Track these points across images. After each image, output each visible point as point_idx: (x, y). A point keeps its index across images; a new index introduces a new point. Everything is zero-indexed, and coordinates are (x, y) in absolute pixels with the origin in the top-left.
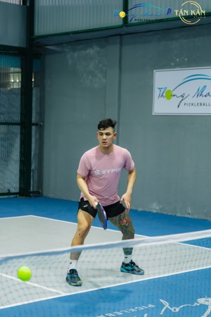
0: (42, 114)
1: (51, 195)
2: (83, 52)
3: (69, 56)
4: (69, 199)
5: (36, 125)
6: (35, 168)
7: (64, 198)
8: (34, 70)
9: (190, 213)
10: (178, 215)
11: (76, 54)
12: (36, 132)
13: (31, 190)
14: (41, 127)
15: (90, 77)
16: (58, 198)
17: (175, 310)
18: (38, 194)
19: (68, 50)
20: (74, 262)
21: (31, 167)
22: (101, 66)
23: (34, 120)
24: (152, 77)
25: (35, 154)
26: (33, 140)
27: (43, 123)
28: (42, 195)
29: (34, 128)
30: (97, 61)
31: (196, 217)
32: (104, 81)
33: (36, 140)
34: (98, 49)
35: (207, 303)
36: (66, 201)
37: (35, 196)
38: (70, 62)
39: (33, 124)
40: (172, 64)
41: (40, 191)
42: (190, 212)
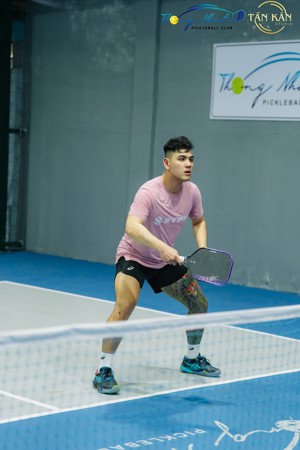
0: (25, 114)
1: (39, 249)
2: (96, 11)
3: (73, 17)
4: (68, 256)
5: (16, 131)
6: (14, 203)
7: (61, 254)
8: (13, 40)
9: (267, 282)
10: (249, 284)
11: (85, 14)
12: (16, 143)
13: (7, 240)
14: (24, 136)
15: (107, 55)
16: (51, 253)
17: (239, 438)
18: (18, 247)
19: (71, 7)
20: (108, 356)
21: (6, 202)
22: (125, 34)
23: (12, 123)
24: (210, 56)
25: (13, 180)
26: (11, 157)
27: (28, 128)
28: (24, 249)
29: (12, 137)
30: (119, 27)
31: (277, 288)
32: (131, 60)
33: (16, 158)
34: (122, 6)
35: (292, 429)
36: (64, 259)
37: (12, 251)
38: (74, 27)
39: (11, 131)
40: (245, 34)
41: (22, 242)
42: (268, 279)
